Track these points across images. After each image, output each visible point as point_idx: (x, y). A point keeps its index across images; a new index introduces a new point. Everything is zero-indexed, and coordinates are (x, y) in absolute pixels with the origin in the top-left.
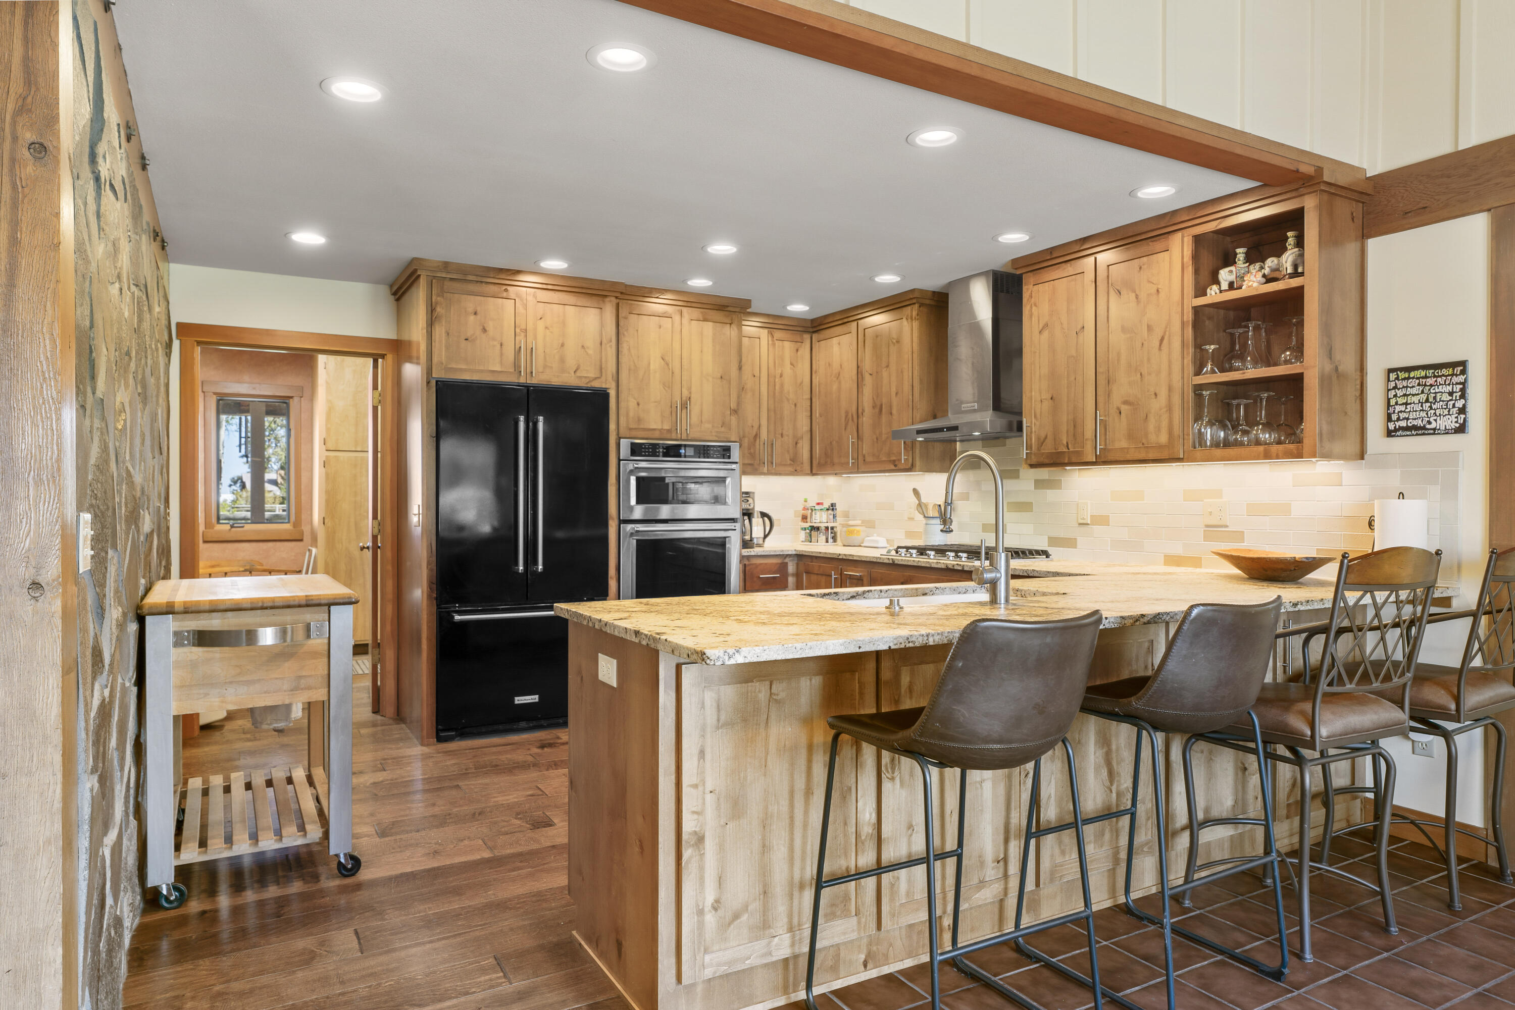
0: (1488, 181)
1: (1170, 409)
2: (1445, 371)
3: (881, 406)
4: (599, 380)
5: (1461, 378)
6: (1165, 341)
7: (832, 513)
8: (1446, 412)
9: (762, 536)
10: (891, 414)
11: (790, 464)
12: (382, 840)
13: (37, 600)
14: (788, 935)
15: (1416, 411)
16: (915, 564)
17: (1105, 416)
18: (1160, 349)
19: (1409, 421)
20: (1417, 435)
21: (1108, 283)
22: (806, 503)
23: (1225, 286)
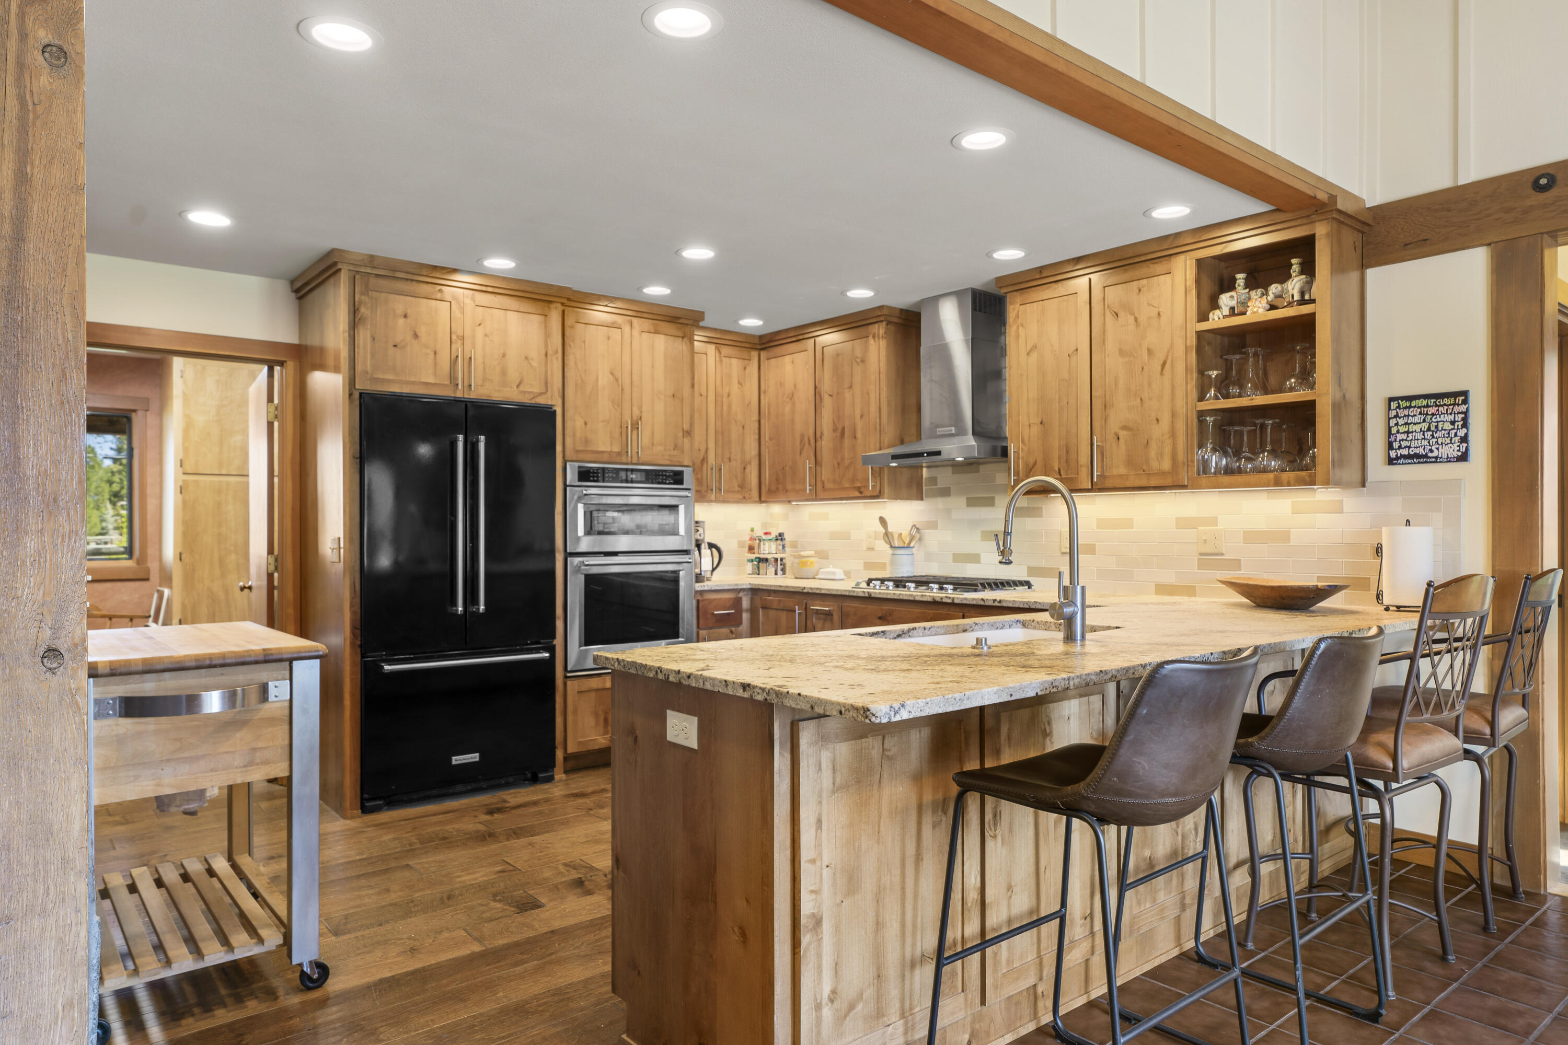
0: (1489, 215)
1: (1173, 433)
2: (1446, 401)
3: (843, 429)
4: (544, 396)
5: (1463, 408)
6: (1168, 366)
7: (781, 543)
8: (1448, 441)
9: (710, 568)
10: (855, 437)
11: (739, 491)
12: (340, 939)
13: (54, 673)
14: (902, 1021)
15: (1418, 440)
16: (896, 597)
17: (1102, 442)
18: (1162, 373)
19: (1411, 449)
20: (1419, 463)
21: (1104, 305)
22: (753, 533)
23: (1226, 311)
